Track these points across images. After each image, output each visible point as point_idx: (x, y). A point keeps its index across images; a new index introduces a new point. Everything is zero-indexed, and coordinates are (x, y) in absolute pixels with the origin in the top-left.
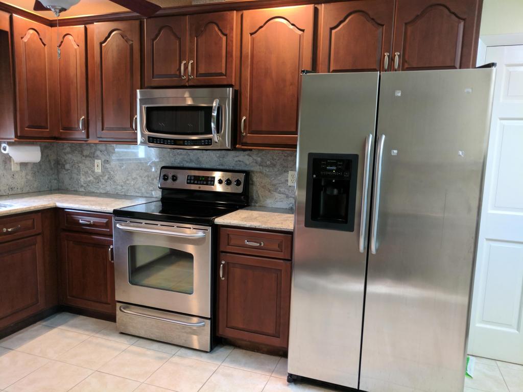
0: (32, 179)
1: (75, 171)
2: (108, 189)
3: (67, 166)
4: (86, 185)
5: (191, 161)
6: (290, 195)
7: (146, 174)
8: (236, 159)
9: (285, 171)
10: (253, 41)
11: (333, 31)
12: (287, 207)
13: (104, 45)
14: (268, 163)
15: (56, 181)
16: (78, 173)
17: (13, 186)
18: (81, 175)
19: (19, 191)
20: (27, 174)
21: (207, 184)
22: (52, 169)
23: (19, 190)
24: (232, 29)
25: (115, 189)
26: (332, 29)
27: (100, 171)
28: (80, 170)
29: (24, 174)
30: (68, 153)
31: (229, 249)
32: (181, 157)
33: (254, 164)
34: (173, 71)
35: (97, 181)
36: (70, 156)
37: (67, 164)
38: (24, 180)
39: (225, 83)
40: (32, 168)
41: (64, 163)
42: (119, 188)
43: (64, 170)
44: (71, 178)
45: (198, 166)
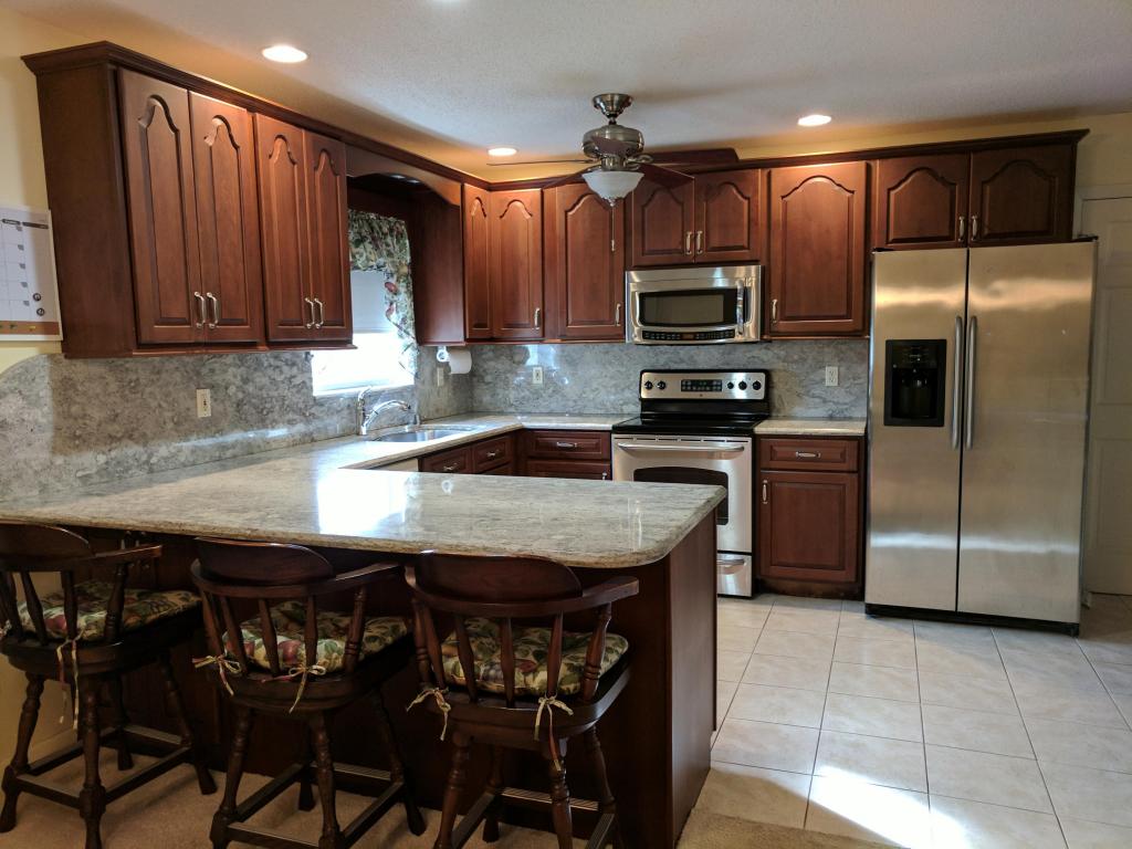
0: (452, 396)
1: (501, 384)
2: (553, 406)
4: (518, 402)
5: (682, 361)
6: (828, 399)
7: (613, 382)
8: (748, 355)
9: (820, 368)
10: (786, 205)
11: (893, 193)
12: (825, 414)
13: (570, 213)
14: (796, 357)
15: (471, 400)
16: (504, 386)
17: (438, 406)
18: (510, 389)
21: (711, 390)
23: (443, 412)
24: (756, 191)
25: (564, 406)
26: (889, 190)
27: (541, 382)
28: (508, 382)
30: (490, 360)
31: (774, 464)
32: (666, 356)
33: (776, 361)
34: (674, 244)
35: (535, 396)
36: (492, 364)
37: (487, 375)
38: (447, 398)
39: (748, 258)
40: (453, 382)
42: (571, 403)
44: (494, 394)
45: (691, 367)
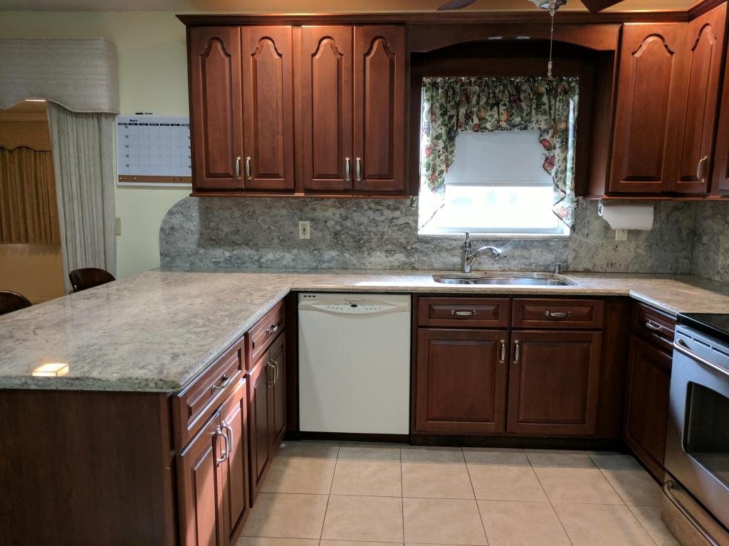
0: (644, 253)
1: (713, 247)
3: (705, 239)
4: (724, 271)
15: (687, 261)
16: (715, 250)
17: (614, 261)
18: (720, 254)
19: (622, 269)
20: (637, 247)
22: (682, 241)
23: (622, 267)
28: (719, 245)
29: (633, 245)
37: (705, 234)
38: (632, 254)
40: (646, 239)
41: (702, 234)
43: (700, 245)
44: (707, 258)
